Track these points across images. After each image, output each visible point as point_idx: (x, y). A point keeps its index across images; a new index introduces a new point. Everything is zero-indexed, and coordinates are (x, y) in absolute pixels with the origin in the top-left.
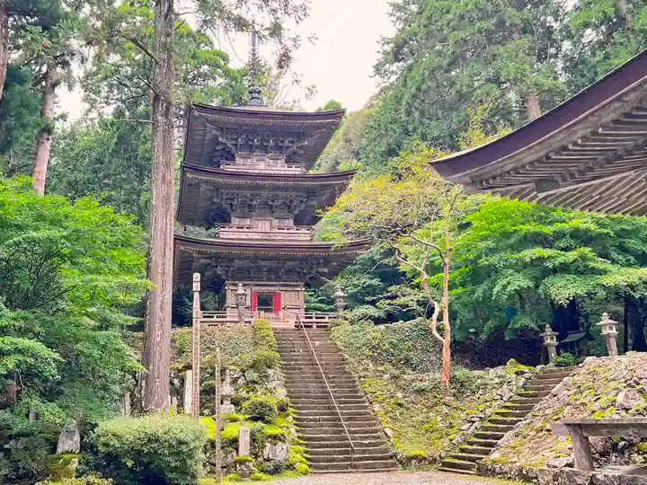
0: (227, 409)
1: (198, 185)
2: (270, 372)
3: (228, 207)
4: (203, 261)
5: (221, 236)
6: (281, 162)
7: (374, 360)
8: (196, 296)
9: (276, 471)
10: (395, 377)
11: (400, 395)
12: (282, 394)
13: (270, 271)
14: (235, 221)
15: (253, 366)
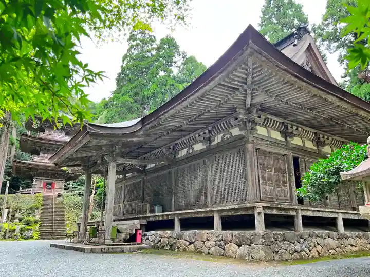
0: (17, 221)
1: (26, 141)
2: (36, 211)
3: (39, 149)
4: (25, 169)
5: (34, 160)
6: (64, 134)
7: (74, 208)
8: (7, 188)
9: (28, 238)
10: (77, 214)
11: (76, 219)
12: (38, 217)
13: (53, 174)
14: (41, 155)
15: (31, 209)
